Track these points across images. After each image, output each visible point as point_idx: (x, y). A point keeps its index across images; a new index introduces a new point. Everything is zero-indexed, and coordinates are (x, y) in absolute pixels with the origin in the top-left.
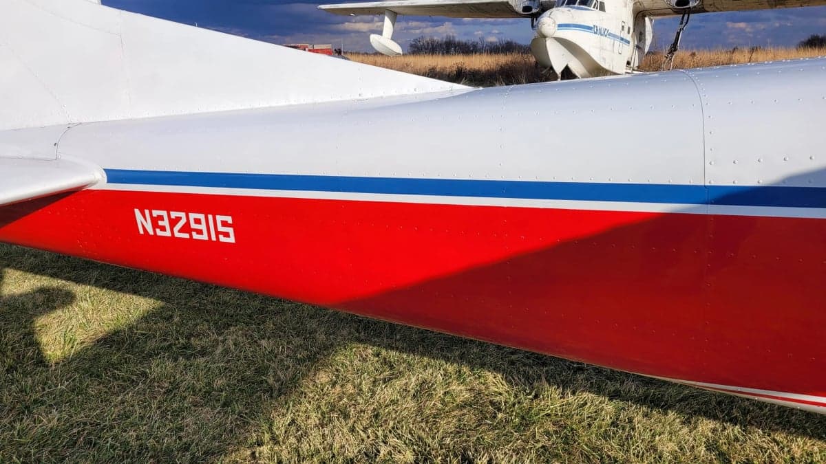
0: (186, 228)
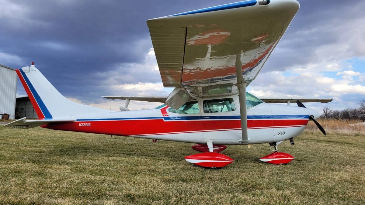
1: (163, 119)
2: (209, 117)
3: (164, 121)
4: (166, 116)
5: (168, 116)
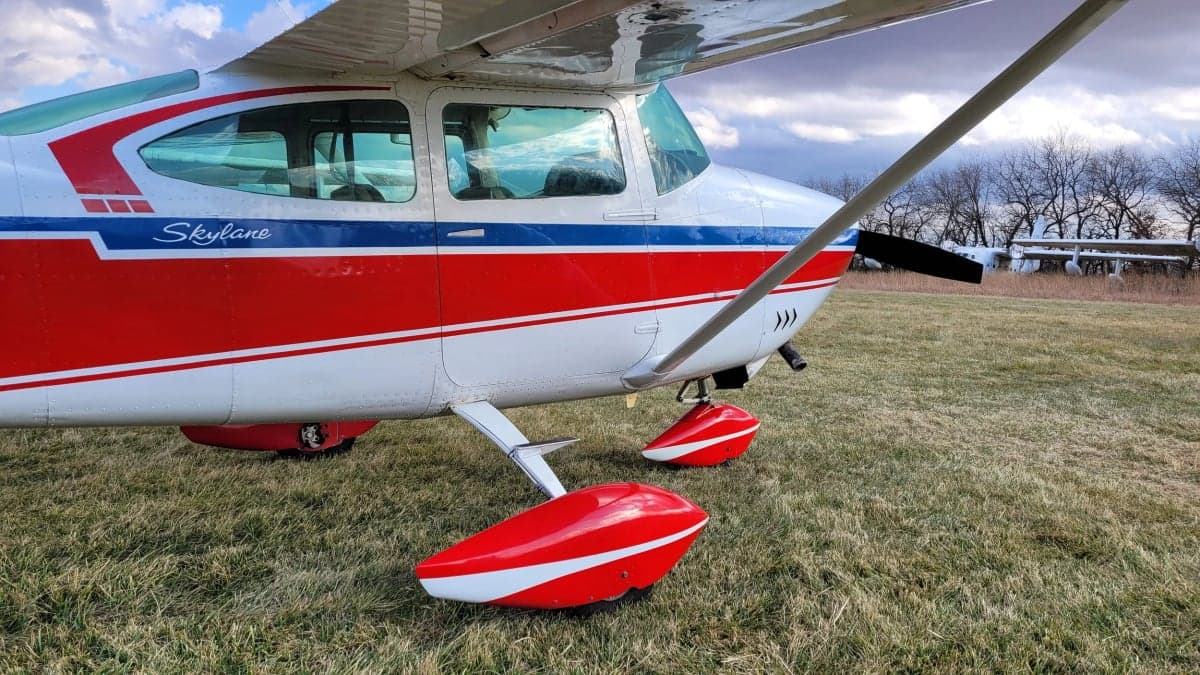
1: (95, 239)
2: (481, 233)
3: (104, 253)
4: (119, 206)
5: (144, 207)
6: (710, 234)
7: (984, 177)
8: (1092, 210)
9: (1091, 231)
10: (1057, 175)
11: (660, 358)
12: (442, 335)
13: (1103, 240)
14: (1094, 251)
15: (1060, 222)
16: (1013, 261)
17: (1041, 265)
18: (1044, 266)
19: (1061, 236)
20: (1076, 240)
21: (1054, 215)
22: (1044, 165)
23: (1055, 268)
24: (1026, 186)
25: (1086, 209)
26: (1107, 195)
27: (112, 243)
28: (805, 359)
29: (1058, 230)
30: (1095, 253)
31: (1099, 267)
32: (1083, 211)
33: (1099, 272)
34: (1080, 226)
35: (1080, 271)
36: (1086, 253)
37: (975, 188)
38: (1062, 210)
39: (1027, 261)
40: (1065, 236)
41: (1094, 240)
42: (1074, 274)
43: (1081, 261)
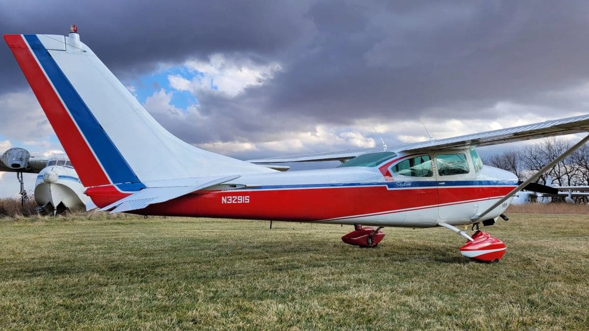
0: (237, 200)
1: (386, 186)
2: (444, 183)
3: (388, 189)
4: (390, 180)
5: (393, 180)
6: (489, 183)
7: (517, 158)
8: (574, 172)
9: (575, 182)
10: (554, 156)
11: (479, 214)
12: (438, 206)
13: (582, 186)
14: (578, 192)
15: (559, 178)
16: (538, 198)
17: (552, 200)
18: (554, 200)
19: (560, 185)
20: (568, 187)
21: (555, 175)
22: (547, 152)
23: (560, 201)
24: (539, 162)
25: (571, 172)
26: (580, 165)
27: (389, 187)
28: (508, 218)
29: (558, 182)
30: (578, 193)
31: (582, 200)
32: (569, 173)
33: (582, 202)
34: (569, 180)
35: (573, 201)
36: (574, 193)
37: (514, 164)
38: (559, 173)
39: (545, 198)
40: (562, 185)
41: (577, 187)
42: (570, 203)
43: (572, 196)
